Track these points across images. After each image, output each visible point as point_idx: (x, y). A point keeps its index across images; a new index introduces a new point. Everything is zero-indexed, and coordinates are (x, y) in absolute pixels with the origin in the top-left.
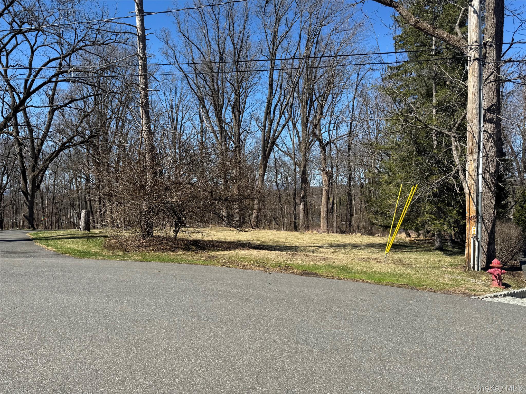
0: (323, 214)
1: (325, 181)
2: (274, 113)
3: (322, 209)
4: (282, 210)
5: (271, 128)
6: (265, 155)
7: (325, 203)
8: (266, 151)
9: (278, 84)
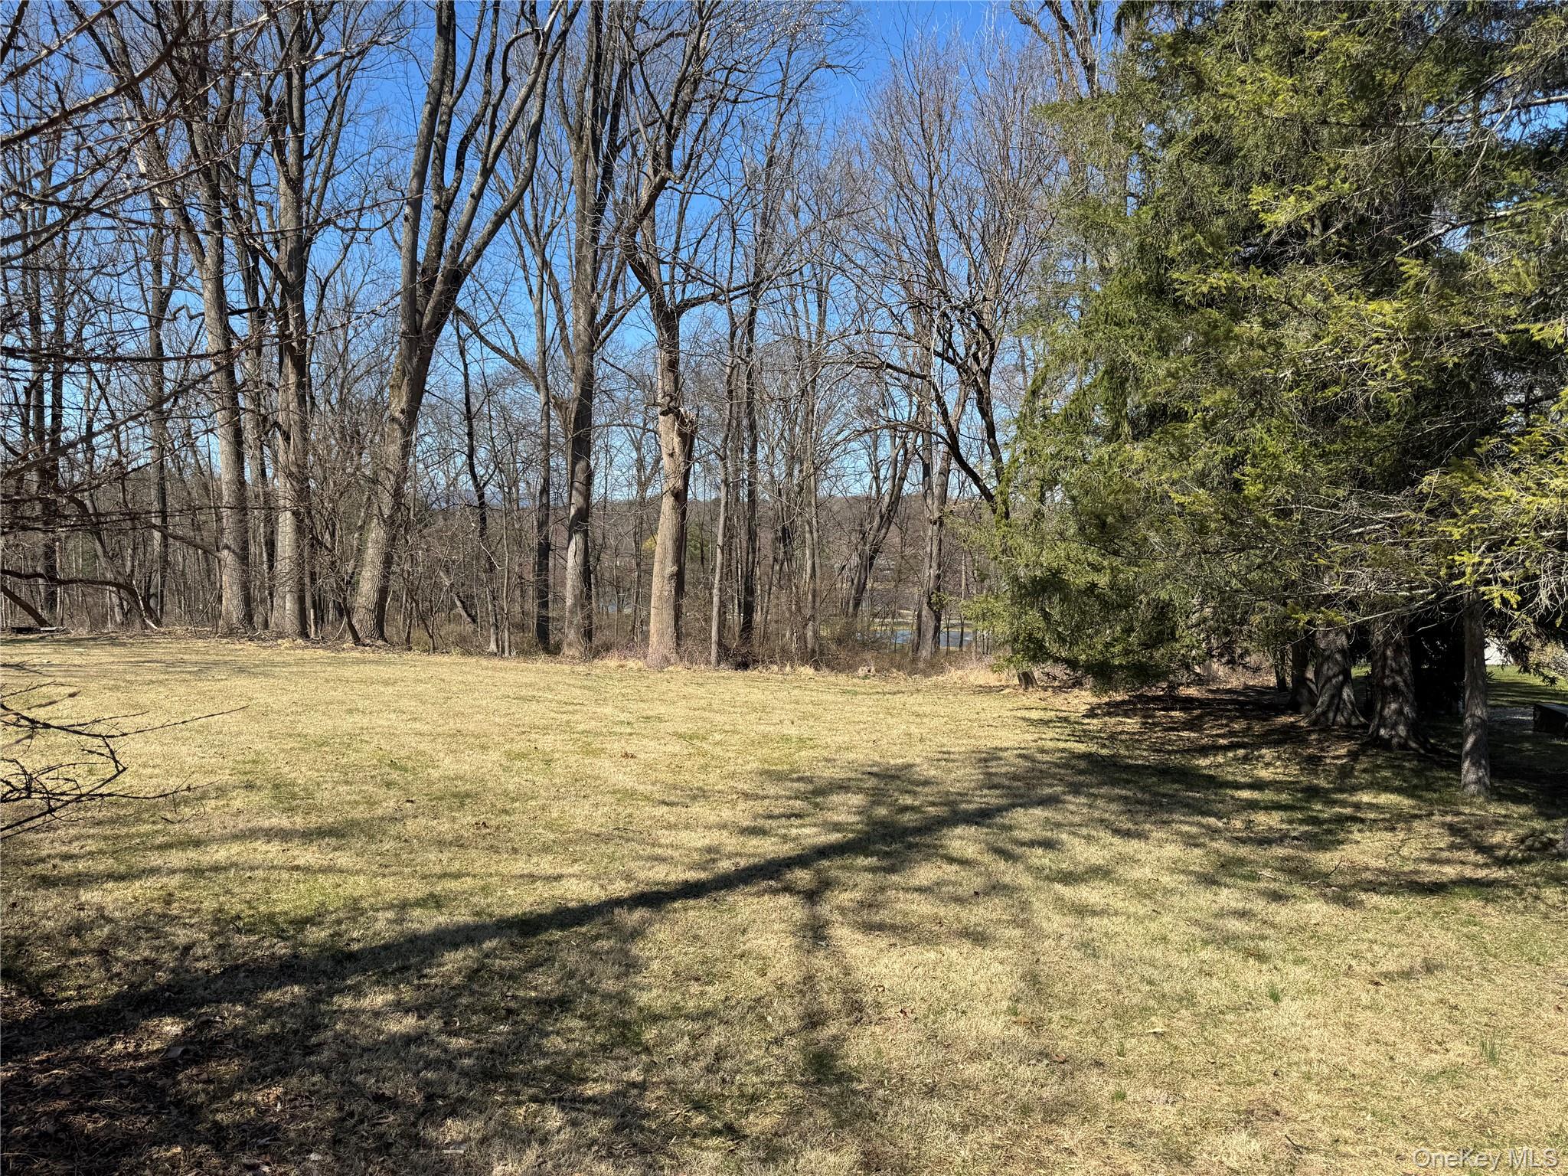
0: (660, 586)
1: (671, 455)
2: (460, 164)
3: (656, 568)
4: (492, 568)
5: (445, 223)
6: (417, 331)
7: (669, 544)
8: (422, 315)
9: (475, 43)
